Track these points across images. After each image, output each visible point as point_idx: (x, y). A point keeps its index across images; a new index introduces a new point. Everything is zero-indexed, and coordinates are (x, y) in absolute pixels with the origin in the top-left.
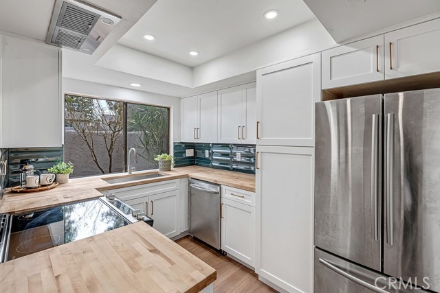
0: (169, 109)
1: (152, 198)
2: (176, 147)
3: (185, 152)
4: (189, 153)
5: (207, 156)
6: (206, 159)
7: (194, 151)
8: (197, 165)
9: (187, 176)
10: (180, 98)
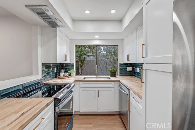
0: (117, 46)
1: (99, 89)
2: (121, 65)
3: (127, 68)
4: (129, 69)
5: (138, 71)
6: (137, 73)
7: (133, 68)
8: (134, 76)
9: (119, 81)
10: (123, 39)
